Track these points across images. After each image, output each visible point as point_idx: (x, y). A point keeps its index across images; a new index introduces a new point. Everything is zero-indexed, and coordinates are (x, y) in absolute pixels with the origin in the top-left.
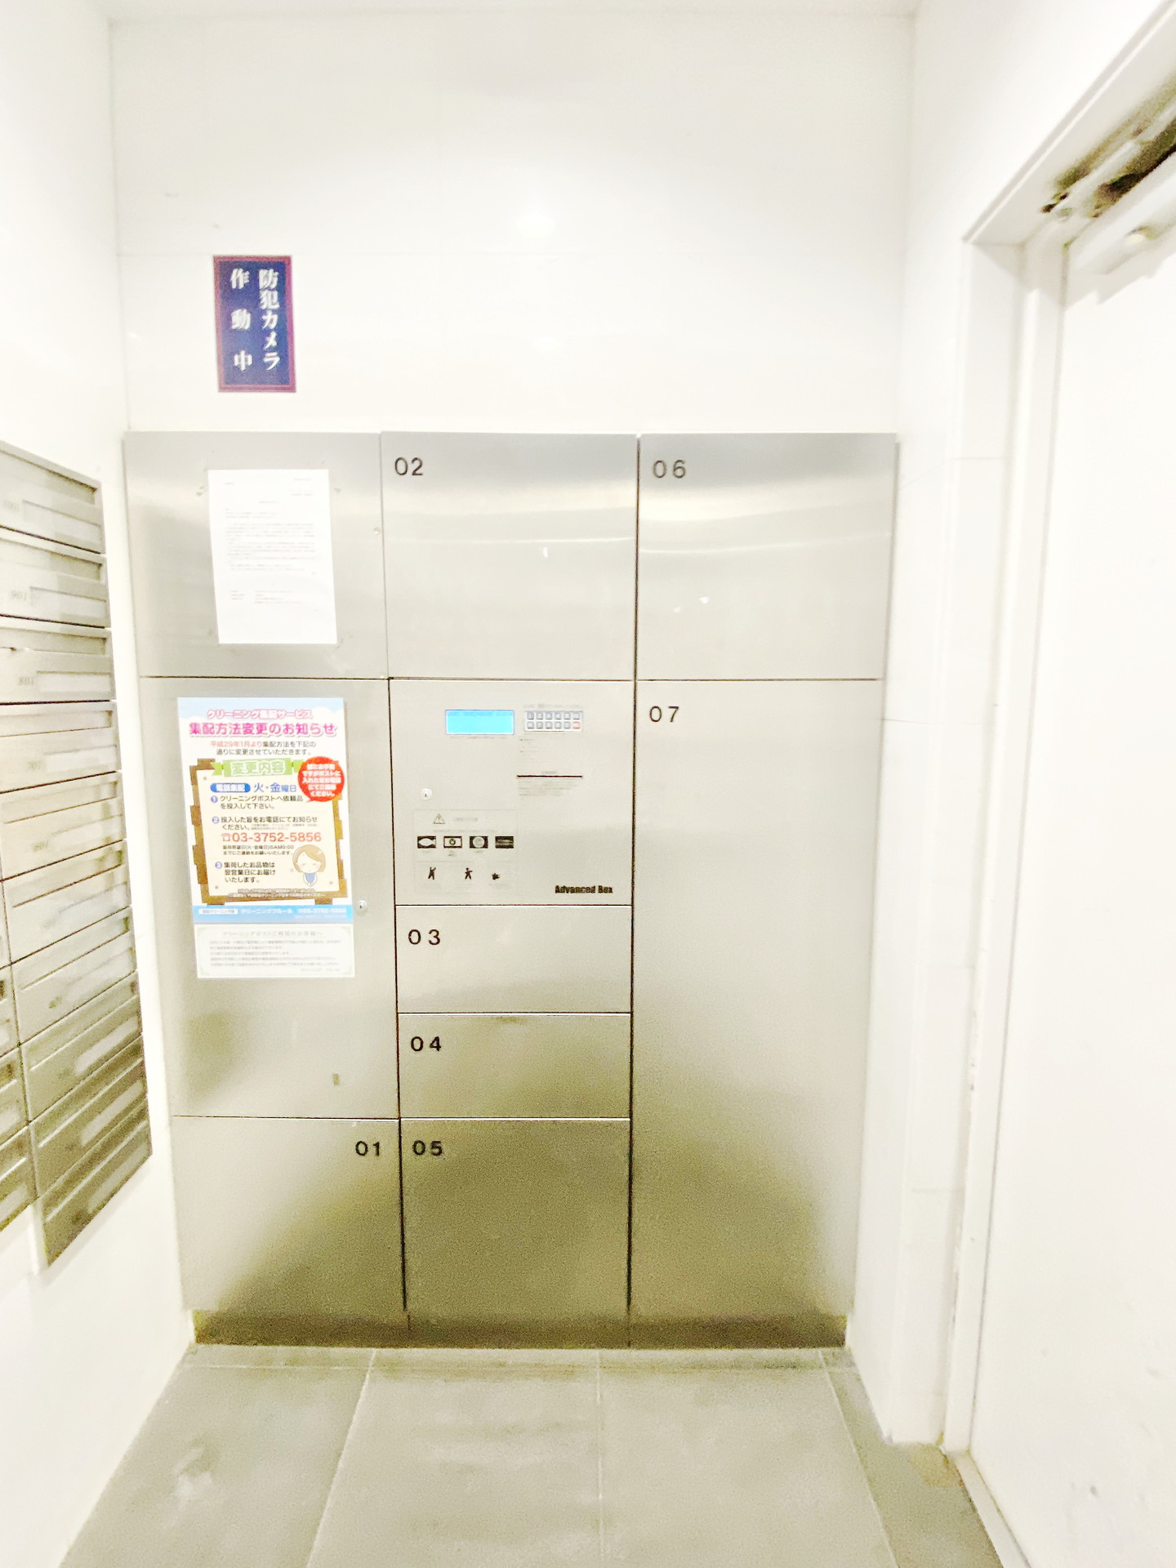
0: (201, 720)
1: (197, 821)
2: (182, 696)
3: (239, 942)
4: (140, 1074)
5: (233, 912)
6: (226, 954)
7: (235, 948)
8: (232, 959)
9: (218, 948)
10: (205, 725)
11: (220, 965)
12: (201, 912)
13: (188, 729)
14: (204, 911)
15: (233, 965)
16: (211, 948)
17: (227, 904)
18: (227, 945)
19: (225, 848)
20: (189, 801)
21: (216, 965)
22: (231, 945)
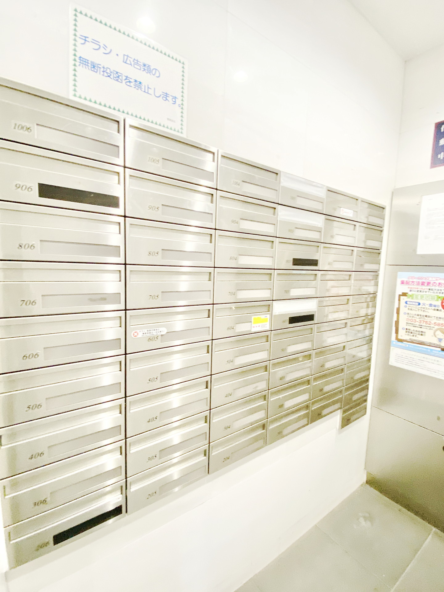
0: (405, 280)
1: (398, 313)
2: (400, 272)
3: (406, 356)
4: (367, 388)
5: (406, 345)
6: (401, 359)
7: (405, 358)
8: (403, 362)
9: (399, 357)
10: (407, 281)
11: (398, 362)
12: (394, 343)
13: (400, 282)
14: (396, 343)
15: (403, 364)
16: (396, 356)
17: (404, 342)
18: (402, 356)
19: (407, 323)
20: (396, 306)
21: (397, 362)
22: (403, 357)
